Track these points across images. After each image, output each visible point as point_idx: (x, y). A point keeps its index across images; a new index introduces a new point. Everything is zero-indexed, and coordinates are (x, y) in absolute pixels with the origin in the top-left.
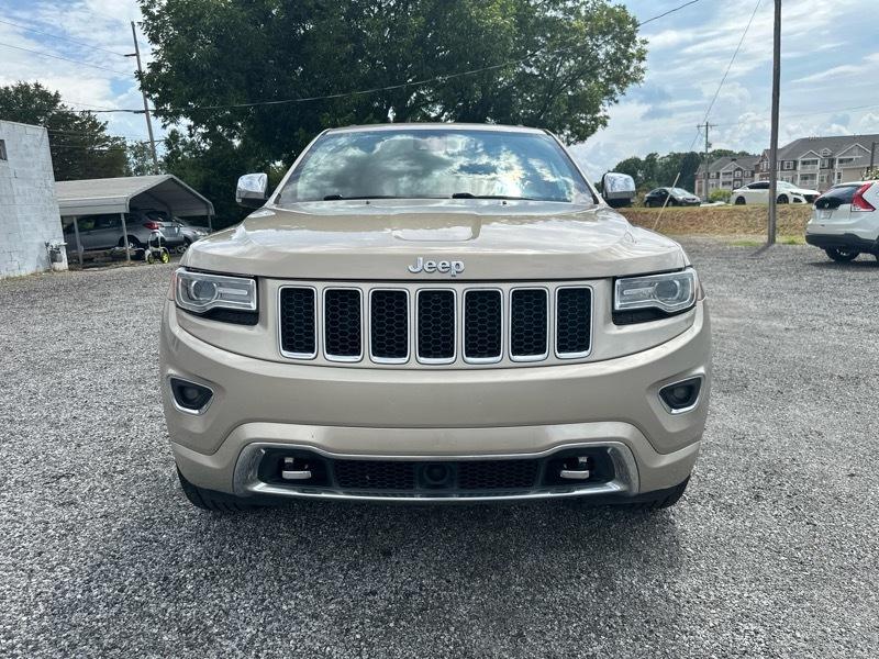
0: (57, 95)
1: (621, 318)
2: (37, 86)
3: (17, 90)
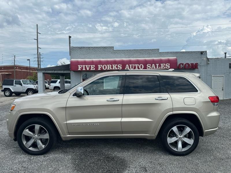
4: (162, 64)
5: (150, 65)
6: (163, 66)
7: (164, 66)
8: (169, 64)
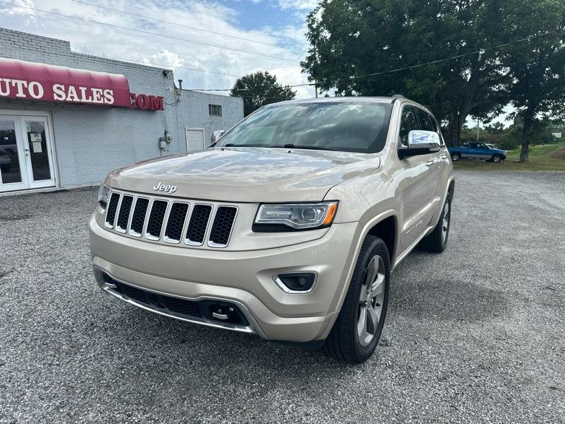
0: (275, 77)
1: (258, 228)
2: (266, 73)
3: (256, 76)
4: (94, 90)
5: (63, 87)
6: (99, 96)
7: (101, 96)
8: (111, 92)
